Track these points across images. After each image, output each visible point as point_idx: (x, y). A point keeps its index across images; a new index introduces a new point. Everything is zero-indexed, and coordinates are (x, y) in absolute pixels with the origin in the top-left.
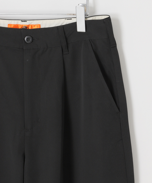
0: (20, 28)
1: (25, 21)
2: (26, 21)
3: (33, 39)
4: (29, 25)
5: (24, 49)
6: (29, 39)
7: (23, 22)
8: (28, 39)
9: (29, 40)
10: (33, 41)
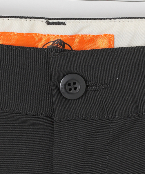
0: (40, 45)
1: (60, 22)
2: (64, 24)
3: (87, 86)
4: (72, 36)
5: (56, 118)
6: (74, 84)
7: (53, 26)
8: (72, 87)
9: (75, 89)
10: (86, 91)
